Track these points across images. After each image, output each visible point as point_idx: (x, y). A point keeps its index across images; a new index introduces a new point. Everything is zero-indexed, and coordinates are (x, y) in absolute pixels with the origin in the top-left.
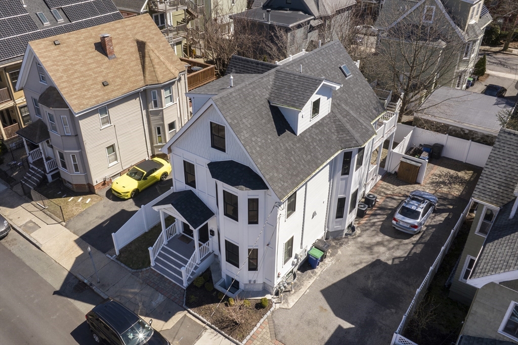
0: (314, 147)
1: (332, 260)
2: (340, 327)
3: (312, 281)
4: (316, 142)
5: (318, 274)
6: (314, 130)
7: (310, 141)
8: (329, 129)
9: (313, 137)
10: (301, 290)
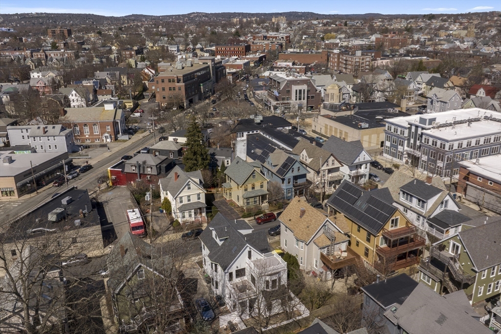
0: (210, 243)
1: (205, 285)
3: (202, 278)
8: (215, 247)
9: (213, 242)
10: (201, 275)
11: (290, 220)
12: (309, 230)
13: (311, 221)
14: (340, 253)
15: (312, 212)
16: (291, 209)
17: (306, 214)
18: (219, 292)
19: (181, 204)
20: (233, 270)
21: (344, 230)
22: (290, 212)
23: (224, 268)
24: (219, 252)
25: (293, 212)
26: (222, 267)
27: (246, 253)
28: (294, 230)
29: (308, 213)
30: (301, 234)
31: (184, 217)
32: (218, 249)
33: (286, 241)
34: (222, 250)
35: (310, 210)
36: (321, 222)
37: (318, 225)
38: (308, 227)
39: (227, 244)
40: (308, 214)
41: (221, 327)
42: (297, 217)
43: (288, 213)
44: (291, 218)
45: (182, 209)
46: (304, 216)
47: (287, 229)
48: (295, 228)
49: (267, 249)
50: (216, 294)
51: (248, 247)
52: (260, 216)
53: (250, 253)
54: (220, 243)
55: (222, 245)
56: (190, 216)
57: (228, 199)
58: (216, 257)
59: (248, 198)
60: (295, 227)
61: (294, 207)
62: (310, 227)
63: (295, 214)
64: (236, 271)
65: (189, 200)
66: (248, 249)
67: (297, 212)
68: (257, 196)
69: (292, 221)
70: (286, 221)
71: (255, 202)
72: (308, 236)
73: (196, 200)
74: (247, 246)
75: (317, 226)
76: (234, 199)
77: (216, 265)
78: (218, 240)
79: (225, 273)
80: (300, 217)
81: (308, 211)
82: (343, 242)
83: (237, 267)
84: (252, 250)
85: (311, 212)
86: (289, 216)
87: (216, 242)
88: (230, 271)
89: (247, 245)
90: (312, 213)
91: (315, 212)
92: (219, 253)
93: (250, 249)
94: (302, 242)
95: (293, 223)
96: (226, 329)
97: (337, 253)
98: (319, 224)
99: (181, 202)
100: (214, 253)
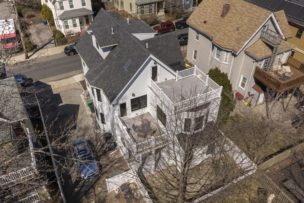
0: (90, 55)
1: (89, 114)
2: (62, 103)
3: (85, 104)
4: (92, 55)
5: (86, 107)
6: (96, 53)
7: (92, 52)
8: (97, 61)
9: (93, 53)
10: (84, 100)
11: (205, 22)
12: (239, 34)
13: (242, 20)
14: (280, 67)
15: (243, 6)
16: (205, 6)
17: (232, 11)
18: (107, 127)
19: (62, 12)
20: (127, 98)
21: (286, 34)
22: (205, 11)
23: (111, 98)
24: (102, 69)
25: (209, 11)
26: (108, 96)
27: (148, 70)
28: (213, 35)
29: (236, 10)
30: (226, 40)
31: (67, 27)
32: (101, 64)
33: (196, 51)
34: (107, 66)
35: (237, 4)
36: (260, 21)
37: (256, 25)
38: (238, 29)
39: (115, 55)
40: (234, 11)
41: (109, 192)
42: (216, 17)
43: (201, 12)
44: (207, 19)
45: (64, 17)
46: (229, 15)
47: (200, 36)
48: (214, 33)
49: (179, 63)
50: (104, 131)
51: (153, 60)
52: (157, 25)
53: (154, 70)
54: (104, 55)
55: (108, 57)
56: (75, 25)
57: (119, 9)
58: (98, 77)
59: (142, 5)
60: (214, 31)
61: (210, 4)
62: (240, 29)
63: (213, 13)
64: (132, 101)
65: (72, 6)
66: (152, 64)
67: (215, 10)
68: (153, 3)
69: (208, 23)
70: (199, 24)
71: (150, 10)
72: (239, 43)
73: (81, 7)
74: (151, 59)
75: (253, 26)
76: (127, 9)
77: (98, 91)
78: (100, 51)
79: (113, 105)
80: (222, 16)
81: (234, 6)
82: (286, 52)
83: (133, 95)
84: (159, 67)
85: (240, 8)
86: (203, 17)
87: (98, 53)
88: (121, 102)
89: (151, 56)
90: (243, 9)
91: (248, 6)
92: (103, 71)
93: (156, 63)
94: (228, 52)
95: (210, 26)
96: (118, 196)
97: (276, 67)
98: (257, 23)
99: (62, 8)
100: (94, 71)
